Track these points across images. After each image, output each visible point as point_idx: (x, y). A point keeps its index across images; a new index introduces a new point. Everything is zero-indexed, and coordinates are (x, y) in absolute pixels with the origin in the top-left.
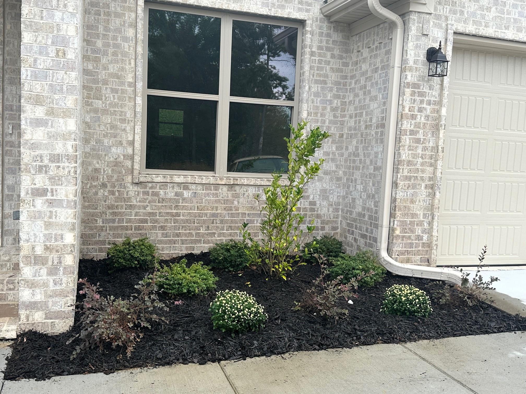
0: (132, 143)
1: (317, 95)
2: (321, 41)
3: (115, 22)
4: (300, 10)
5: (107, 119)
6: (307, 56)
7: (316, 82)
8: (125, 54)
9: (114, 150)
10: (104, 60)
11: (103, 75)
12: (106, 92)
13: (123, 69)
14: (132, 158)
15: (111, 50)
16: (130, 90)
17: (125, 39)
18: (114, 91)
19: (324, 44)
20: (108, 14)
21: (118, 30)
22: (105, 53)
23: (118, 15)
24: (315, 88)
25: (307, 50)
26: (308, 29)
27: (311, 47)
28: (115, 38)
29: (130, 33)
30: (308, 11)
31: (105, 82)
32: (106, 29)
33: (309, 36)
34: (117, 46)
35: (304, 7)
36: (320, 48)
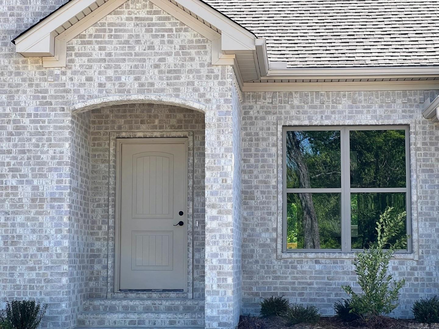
0: (276, 230)
1: (424, 181)
2: (425, 139)
3: (262, 145)
4: (404, 117)
5: (258, 213)
6: (413, 152)
7: (423, 171)
8: (270, 166)
9: (263, 235)
10: (255, 172)
11: (255, 182)
12: (257, 194)
13: (268, 177)
14: (276, 241)
15: (260, 164)
16: (274, 191)
17: (270, 155)
18: (263, 192)
19: (428, 140)
20: (258, 140)
21: (265, 150)
22: (256, 167)
23: (264, 139)
24: (422, 176)
25: (412, 147)
26: (412, 130)
27: (415, 144)
28: (263, 156)
29: (274, 150)
30: (411, 117)
31: (257, 187)
32: (257, 150)
33: (412, 136)
34: (264, 161)
35: (408, 114)
36: (424, 144)
